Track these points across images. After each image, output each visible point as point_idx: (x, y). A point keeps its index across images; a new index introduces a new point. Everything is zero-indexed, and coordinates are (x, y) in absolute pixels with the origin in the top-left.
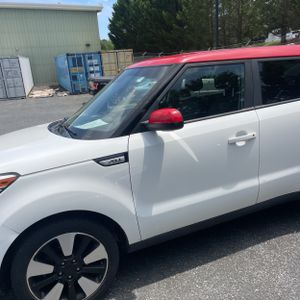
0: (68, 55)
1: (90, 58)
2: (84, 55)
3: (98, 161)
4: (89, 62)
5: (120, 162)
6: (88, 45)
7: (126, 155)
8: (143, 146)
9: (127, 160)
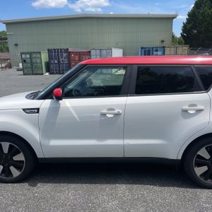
0: (142, 48)
1: (157, 51)
2: (153, 48)
3: (24, 110)
4: (155, 53)
5: (34, 113)
6: (163, 41)
7: (38, 109)
8: (48, 106)
9: (38, 112)
